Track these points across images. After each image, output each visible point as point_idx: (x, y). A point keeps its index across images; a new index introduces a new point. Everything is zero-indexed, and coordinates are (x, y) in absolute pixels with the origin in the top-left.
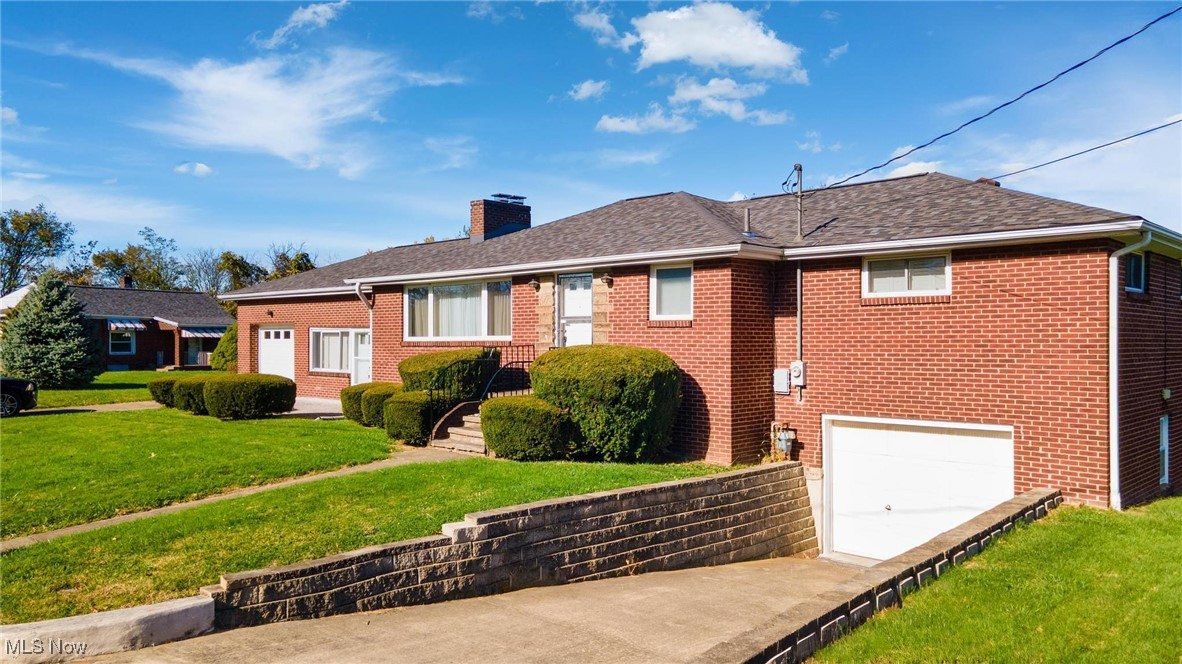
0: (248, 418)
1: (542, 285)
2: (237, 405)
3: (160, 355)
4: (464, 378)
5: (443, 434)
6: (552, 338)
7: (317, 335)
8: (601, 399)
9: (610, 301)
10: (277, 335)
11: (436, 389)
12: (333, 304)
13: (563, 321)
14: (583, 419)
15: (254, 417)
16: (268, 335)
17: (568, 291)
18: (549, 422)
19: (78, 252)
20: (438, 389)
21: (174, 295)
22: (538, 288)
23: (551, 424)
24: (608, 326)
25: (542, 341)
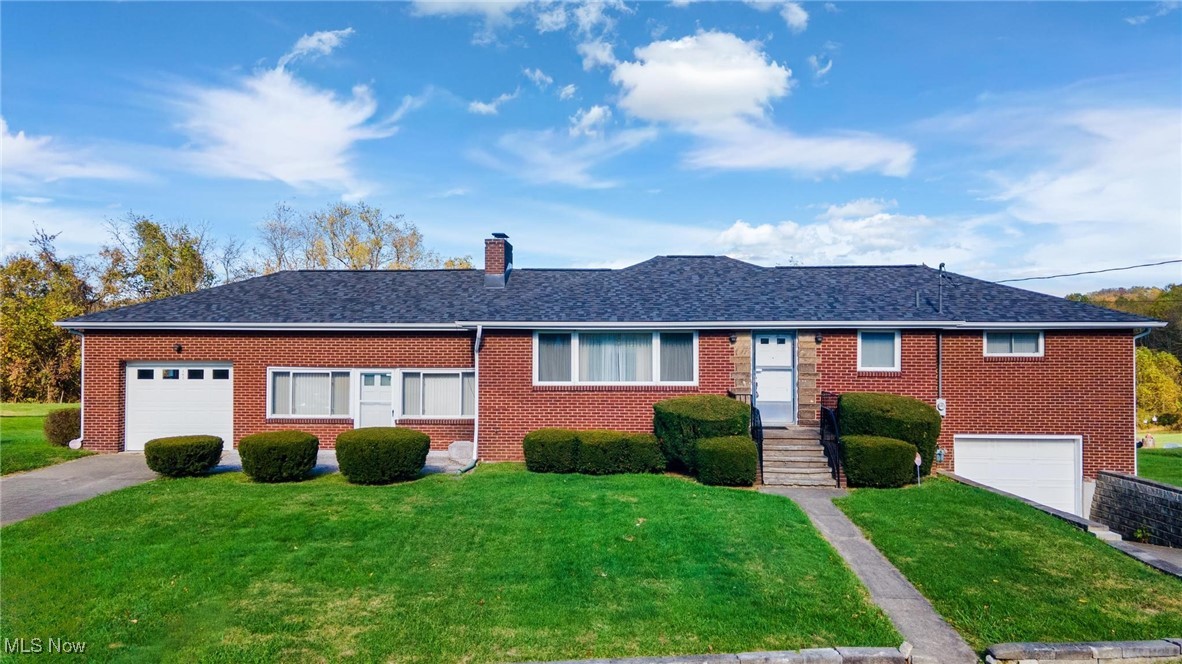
1: (738, 339)
9: (818, 355)
17: (759, 344)
22: (734, 341)
24: (816, 375)
25: (739, 386)
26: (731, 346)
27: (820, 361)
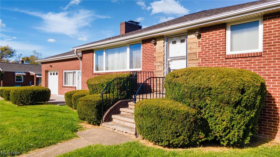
0: (28, 105)
1: (157, 42)
2: (22, 99)
3: (31, 82)
4: (121, 87)
5: (109, 119)
6: (163, 68)
7: (65, 73)
8: (228, 103)
9: (199, 46)
10: (54, 74)
11: (105, 93)
12: (71, 62)
13: (169, 60)
14: (211, 116)
15: (30, 104)
16: (51, 74)
17: (171, 45)
18: (188, 120)
19: (18, 57)
20: (106, 93)
21: (36, 66)
22: (155, 44)
23: (189, 121)
24: (198, 59)
25: (158, 70)
26: (155, 47)
27: (199, 50)
